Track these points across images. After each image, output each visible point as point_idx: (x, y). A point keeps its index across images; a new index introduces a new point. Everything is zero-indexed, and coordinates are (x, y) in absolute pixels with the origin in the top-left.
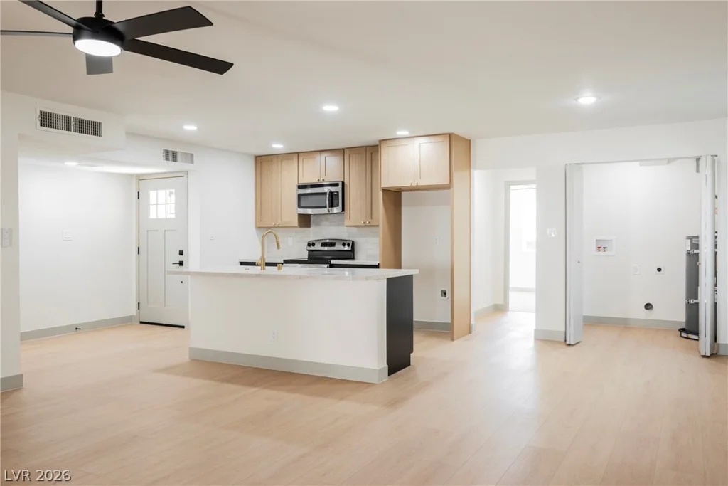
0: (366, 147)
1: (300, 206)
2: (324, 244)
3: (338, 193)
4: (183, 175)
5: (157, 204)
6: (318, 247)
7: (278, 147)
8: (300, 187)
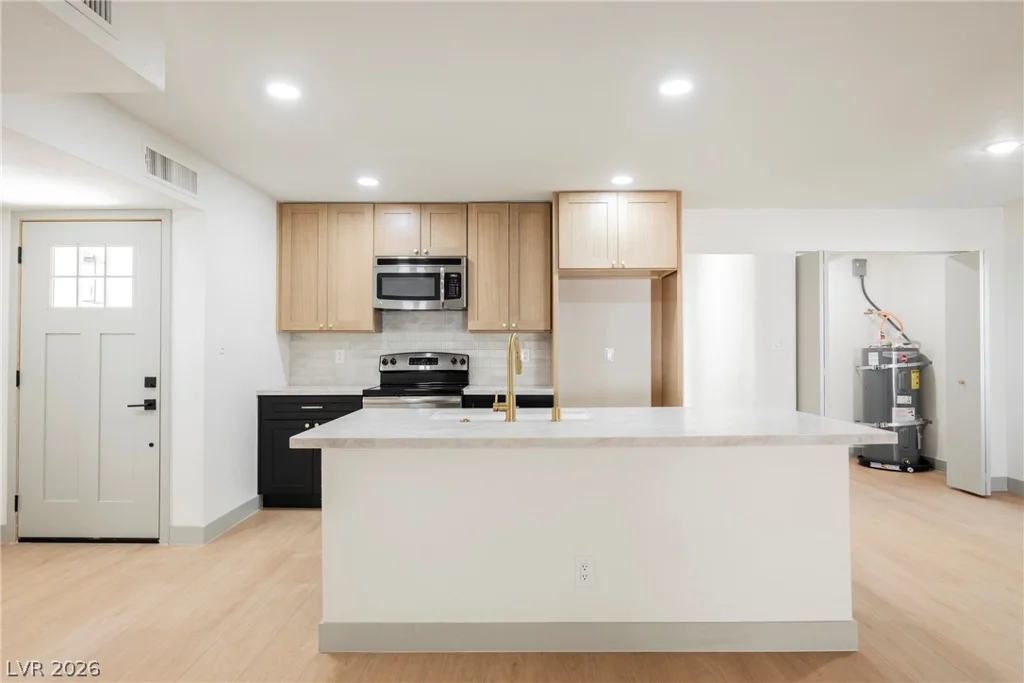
0: (509, 203)
1: (380, 296)
2: (413, 361)
3: (459, 275)
4: (156, 216)
5: (78, 276)
6: (403, 365)
7: (368, 184)
8: (381, 262)
